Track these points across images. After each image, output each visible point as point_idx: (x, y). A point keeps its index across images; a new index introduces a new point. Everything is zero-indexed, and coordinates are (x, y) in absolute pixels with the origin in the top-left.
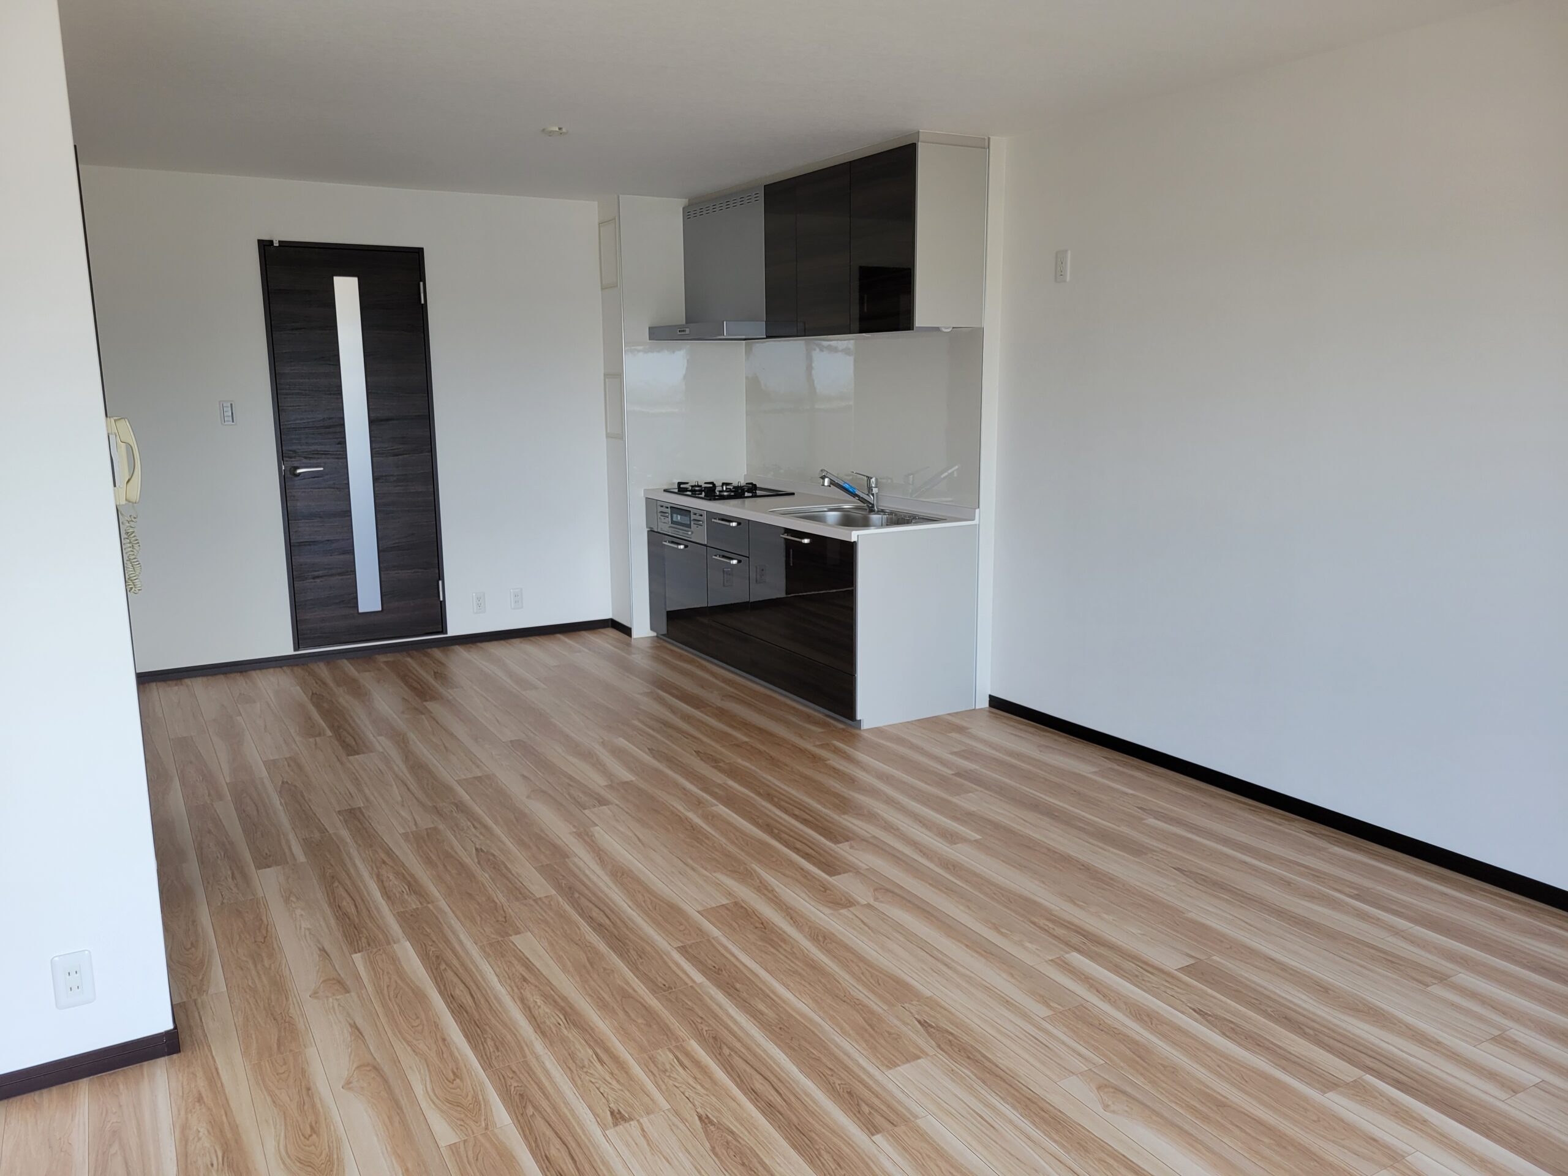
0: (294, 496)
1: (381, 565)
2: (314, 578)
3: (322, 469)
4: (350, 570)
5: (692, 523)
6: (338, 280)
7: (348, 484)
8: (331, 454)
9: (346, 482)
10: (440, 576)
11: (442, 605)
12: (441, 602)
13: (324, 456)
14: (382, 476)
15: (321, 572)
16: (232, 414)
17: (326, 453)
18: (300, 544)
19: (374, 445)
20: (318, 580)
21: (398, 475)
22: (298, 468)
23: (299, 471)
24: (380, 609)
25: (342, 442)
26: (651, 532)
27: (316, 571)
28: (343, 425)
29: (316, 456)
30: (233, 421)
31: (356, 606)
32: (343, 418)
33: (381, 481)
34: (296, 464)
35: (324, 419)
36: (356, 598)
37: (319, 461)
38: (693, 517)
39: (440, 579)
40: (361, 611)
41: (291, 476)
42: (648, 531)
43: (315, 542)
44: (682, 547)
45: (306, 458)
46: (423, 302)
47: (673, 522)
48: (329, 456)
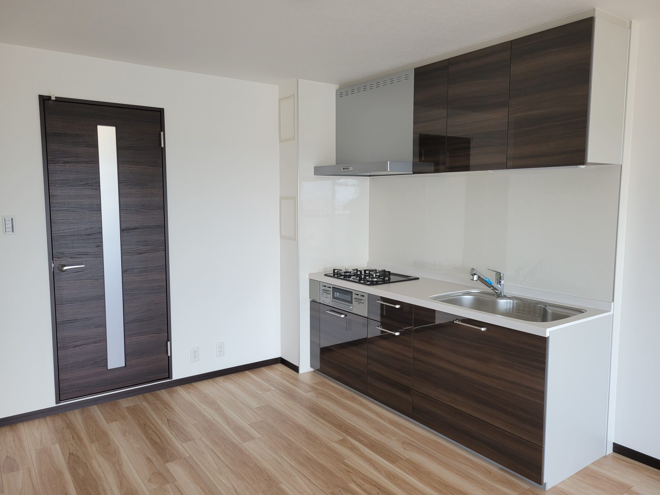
0: (61, 287)
1: (126, 333)
2: (74, 347)
3: (84, 266)
4: (103, 339)
5: (353, 300)
6: (101, 129)
7: (103, 276)
8: (91, 255)
9: (102, 274)
10: (169, 338)
11: (169, 359)
12: (168, 356)
13: (85, 256)
14: (129, 269)
15: (80, 342)
16: (12, 226)
17: (86, 254)
18: (64, 322)
19: (123, 247)
20: (77, 349)
21: (141, 268)
22: (65, 266)
23: (65, 268)
24: (124, 365)
25: (100, 245)
26: (313, 302)
27: (75, 342)
28: (101, 233)
29: (80, 256)
30: (13, 232)
31: (106, 365)
32: (101, 228)
33: (127, 273)
34: (63, 263)
35: (86, 229)
36: (106, 359)
37: (82, 259)
38: (354, 296)
39: (168, 341)
40: (109, 368)
41: (59, 272)
42: (310, 301)
43: (75, 320)
44: (343, 316)
45: (71, 258)
46: (163, 146)
47: (334, 297)
48: (89, 256)
